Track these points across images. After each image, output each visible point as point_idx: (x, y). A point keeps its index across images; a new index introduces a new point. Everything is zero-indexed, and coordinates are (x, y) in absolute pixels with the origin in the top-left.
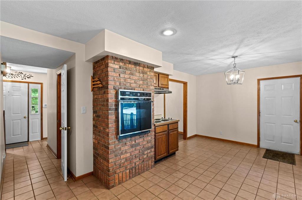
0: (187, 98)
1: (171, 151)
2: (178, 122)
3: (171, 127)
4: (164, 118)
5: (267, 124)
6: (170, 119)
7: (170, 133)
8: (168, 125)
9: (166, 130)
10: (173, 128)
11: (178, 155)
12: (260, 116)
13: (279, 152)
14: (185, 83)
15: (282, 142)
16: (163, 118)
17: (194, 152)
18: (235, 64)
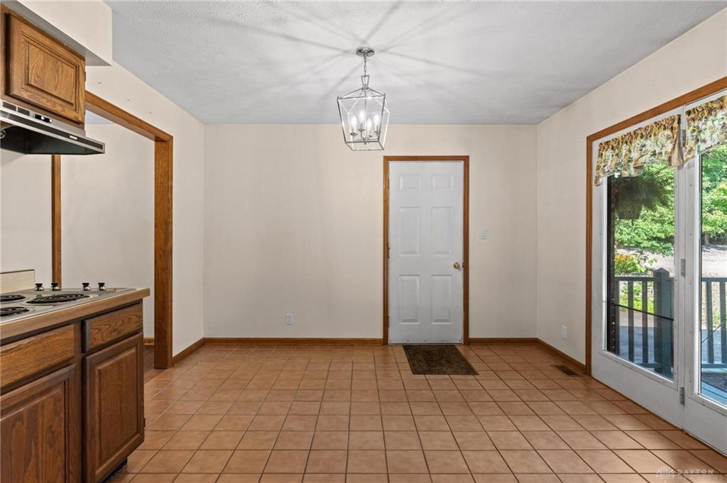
0: (170, 201)
1: (98, 471)
2: (139, 302)
3: (98, 332)
4: (54, 285)
5: (404, 278)
6: (94, 286)
7: (92, 368)
8: (82, 323)
9: (69, 355)
10: (114, 336)
11: (143, 462)
12: (388, 257)
13: (430, 346)
14: (166, 138)
15: (431, 321)
16: (47, 285)
17: (217, 419)
18: (365, 76)
